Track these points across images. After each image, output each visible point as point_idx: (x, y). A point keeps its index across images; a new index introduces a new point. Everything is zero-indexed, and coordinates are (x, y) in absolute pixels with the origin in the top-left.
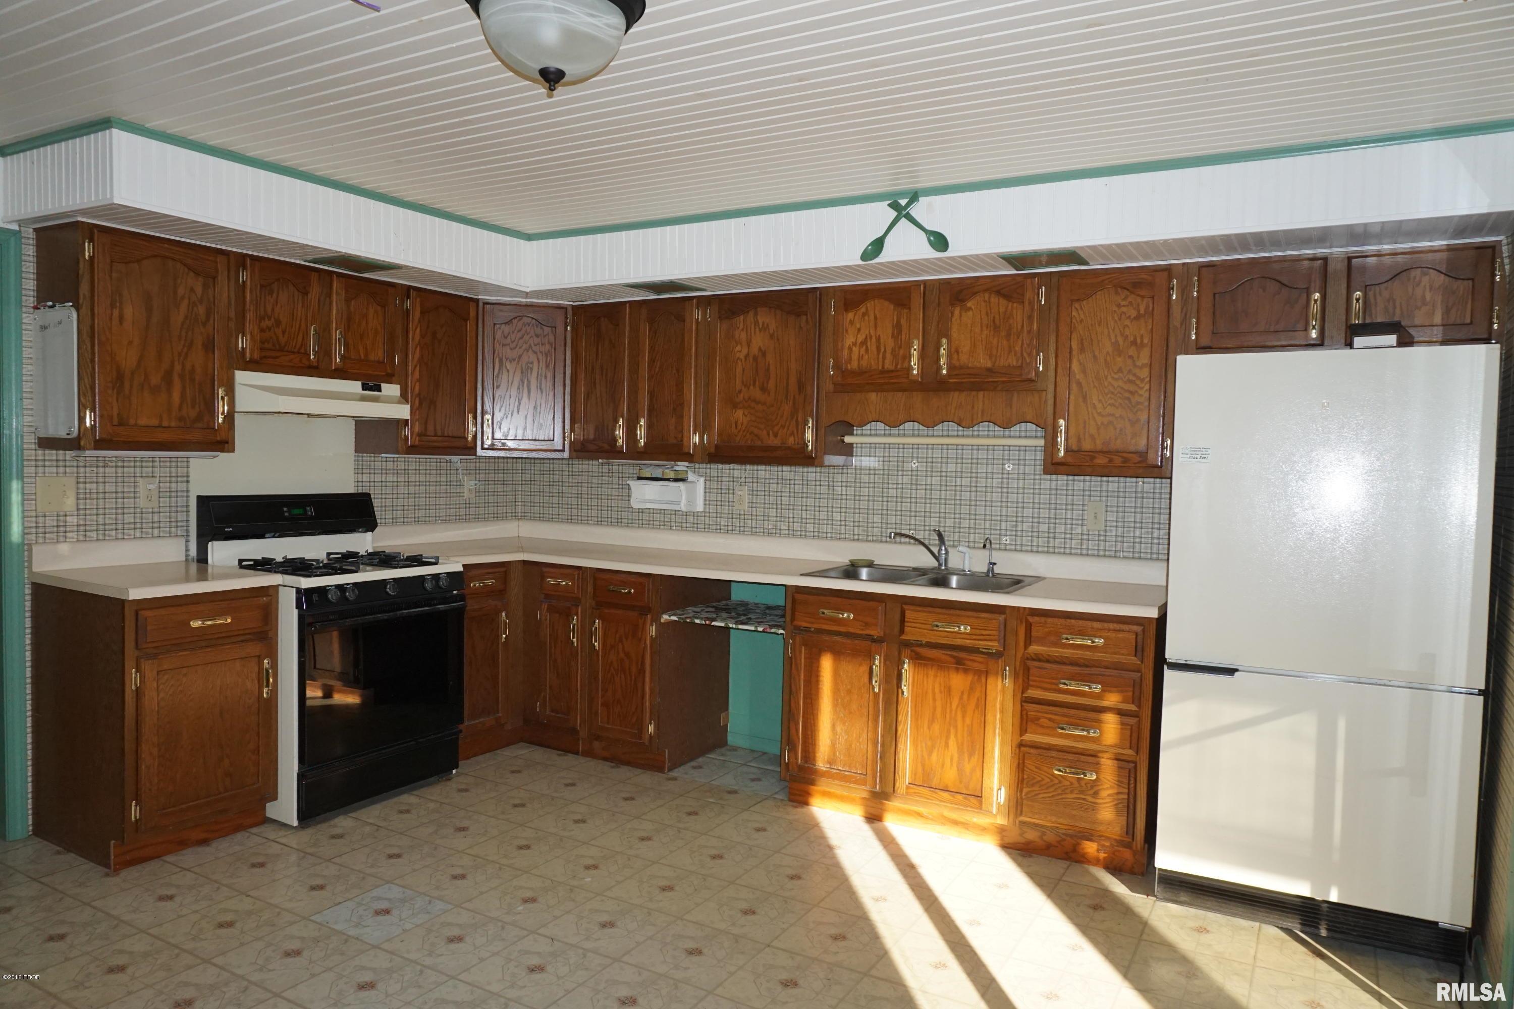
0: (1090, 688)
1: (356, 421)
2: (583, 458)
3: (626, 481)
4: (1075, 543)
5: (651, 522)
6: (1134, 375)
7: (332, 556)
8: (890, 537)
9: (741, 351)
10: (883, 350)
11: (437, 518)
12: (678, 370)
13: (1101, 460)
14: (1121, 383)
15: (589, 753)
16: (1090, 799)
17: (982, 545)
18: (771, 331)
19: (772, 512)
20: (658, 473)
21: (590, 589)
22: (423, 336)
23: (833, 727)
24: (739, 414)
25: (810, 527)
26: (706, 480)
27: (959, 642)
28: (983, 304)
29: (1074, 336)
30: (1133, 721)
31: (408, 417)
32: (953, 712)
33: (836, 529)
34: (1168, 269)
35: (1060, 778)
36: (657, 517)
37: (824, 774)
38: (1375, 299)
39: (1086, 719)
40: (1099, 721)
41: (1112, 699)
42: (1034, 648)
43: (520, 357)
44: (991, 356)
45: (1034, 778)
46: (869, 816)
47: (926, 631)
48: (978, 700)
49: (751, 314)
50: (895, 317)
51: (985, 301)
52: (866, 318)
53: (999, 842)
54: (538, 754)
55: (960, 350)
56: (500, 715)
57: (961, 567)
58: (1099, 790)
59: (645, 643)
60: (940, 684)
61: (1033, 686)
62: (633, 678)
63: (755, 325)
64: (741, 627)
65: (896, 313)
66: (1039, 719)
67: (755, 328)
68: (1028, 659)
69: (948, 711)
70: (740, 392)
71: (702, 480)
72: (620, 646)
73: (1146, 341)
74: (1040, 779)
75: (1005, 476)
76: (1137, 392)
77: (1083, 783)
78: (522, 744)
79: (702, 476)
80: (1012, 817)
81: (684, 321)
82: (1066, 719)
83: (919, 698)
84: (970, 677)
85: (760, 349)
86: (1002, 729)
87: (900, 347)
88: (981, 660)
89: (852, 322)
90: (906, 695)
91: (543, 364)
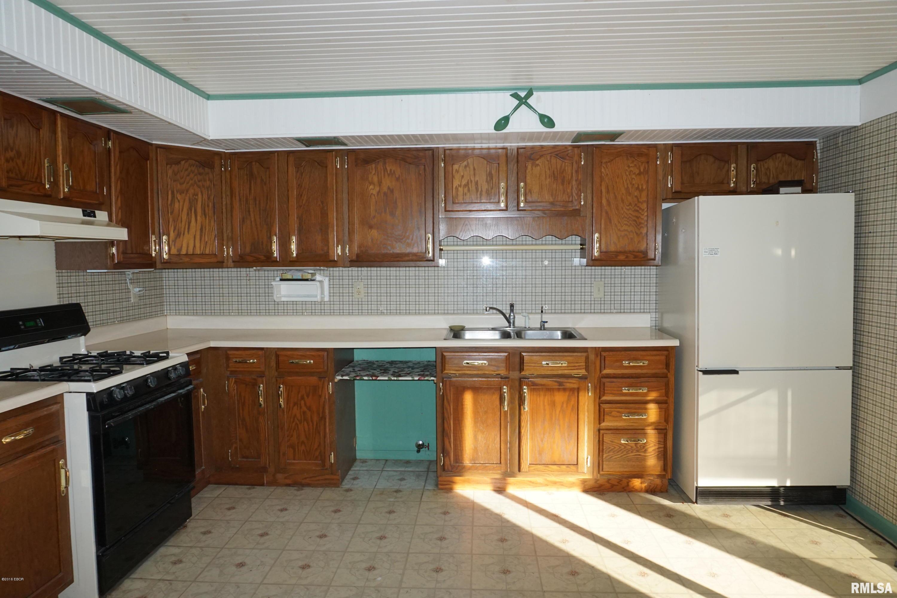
0: (643, 390)
1: (56, 243)
2: (240, 267)
3: (271, 282)
4: (587, 306)
5: (286, 311)
6: (638, 207)
7: (64, 360)
8: (486, 310)
9: (373, 190)
10: (480, 190)
11: (115, 320)
12: (322, 202)
13: (622, 257)
14: (631, 212)
15: (273, 483)
16: (643, 454)
17: (540, 311)
18: (397, 176)
19: (384, 299)
20: (298, 275)
21: (273, 364)
22: (121, 172)
23: (475, 437)
24: (374, 232)
25: (412, 307)
26: (330, 279)
27: (560, 372)
28: (547, 162)
29: (603, 183)
30: (664, 406)
31: (127, 239)
32: (557, 416)
33: (431, 307)
34: (655, 146)
35: (625, 445)
36: (290, 307)
37: (470, 468)
38: (761, 167)
39: (639, 408)
40: (646, 409)
41: (653, 395)
42: (606, 371)
43: (187, 190)
44: (552, 195)
45: (610, 448)
47: (538, 368)
48: (574, 405)
49: (381, 163)
50: (488, 169)
51: (547, 161)
52: (468, 169)
53: (581, 489)
54: (232, 491)
55: (532, 192)
56: (203, 467)
57: (524, 326)
58: (648, 448)
59: (324, 398)
60: (548, 400)
61: (608, 393)
62: (315, 424)
63: (384, 171)
64: (400, 378)
65: (488, 166)
66: (612, 412)
67: (384, 173)
68: (602, 378)
69: (554, 415)
70: (374, 217)
71: (327, 279)
72: (303, 402)
73: (644, 187)
74: (613, 448)
75: (544, 268)
76: (640, 217)
77: (638, 446)
78: (211, 486)
79: (327, 276)
80: (595, 473)
81: (326, 167)
82: (628, 410)
83: (534, 411)
84: (567, 393)
85: (389, 188)
86: (589, 422)
87: (492, 188)
88: (574, 381)
89: (457, 171)
90: (527, 409)
91: (205, 197)
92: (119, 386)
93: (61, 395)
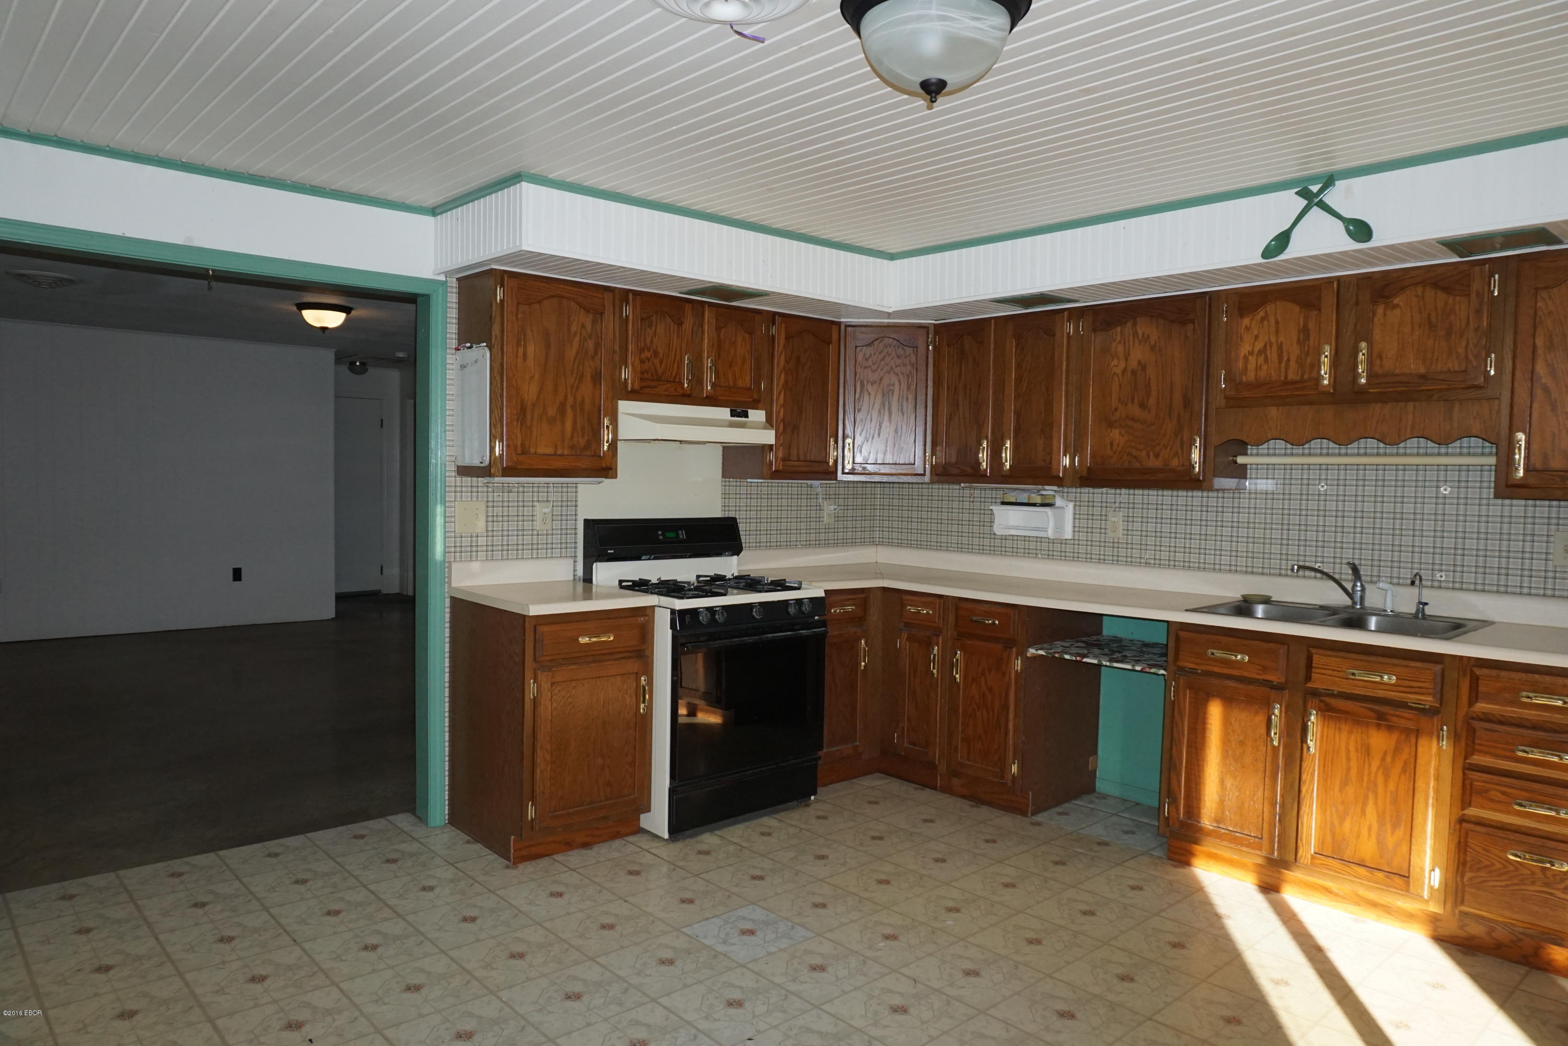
0: (1558, 758)
1: (723, 447)
2: (942, 482)
3: (989, 506)
4: (1537, 582)
5: (1015, 550)
7: (701, 579)
8: (1292, 570)
9: (1117, 366)
10: (1285, 358)
11: (798, 543)
12: (1046, 389)
15: (947, 790)
16: (1558, 894)
17: (1409, 582)
18: (1152, 343)
19: (1151, 541)
20: (1023, 498)
21: (952, 618)
22: (787, 362)
23: (1222, 782)
24: (1115, 434)
25: (1194, 558)
26: (1075, 505)
27: (1381, 694)
28: (1415, 299)
29: (1540, 331)
31: (773, 442)
32: (1373, 775)
33: (1225, 560)
35: (1516, 864)
36: (1021, 544)
37: (1210, 833)
39: (1552, 795)
42: (1482, 706)
43: (881, 379)
44: (1424, 360)
45: (1480, 862)
46: (1262, 884)
47: (1337, 679)
48: (1405, 763)
49: (1129, 324)
50: (1302, 320)
51: (1417, 296)
52: (1265, 323)
53: (1431, 933)
54: (895, 786)
55: (1384, 355)
56: (857, 743)
57: (1383, 607)
59: (1010, 678)
60: (1357, 742)
61: (1479, 751)
62: (996, 713)
63: (1134, 336)
64: (1115, 665)
65: (1302, 316)
66: (1488, 791)
67: (1134, 340)
68: (1473, 718)
69: (1366, 772)
70: (1116, 409)
71: (1071, 505)
72: (983, 680)
74: (1488, 863)
75: (1441, 501)
77: (1546, 872)
78: (877, 774)
79: (1072, 501)
80: (1449, 905)
81: (1054, 335)
82: (1525, 794)
83: (1328, 759)
84: (1395, 736)
85: (1139, 362)
86: (1437, 800)
87: (1308, 354)
88: (1410, 716)
89: (1248, 329)
90: (1312, 750)
91: (904, 386)
92: (710, 609)
93: (653, 607)
